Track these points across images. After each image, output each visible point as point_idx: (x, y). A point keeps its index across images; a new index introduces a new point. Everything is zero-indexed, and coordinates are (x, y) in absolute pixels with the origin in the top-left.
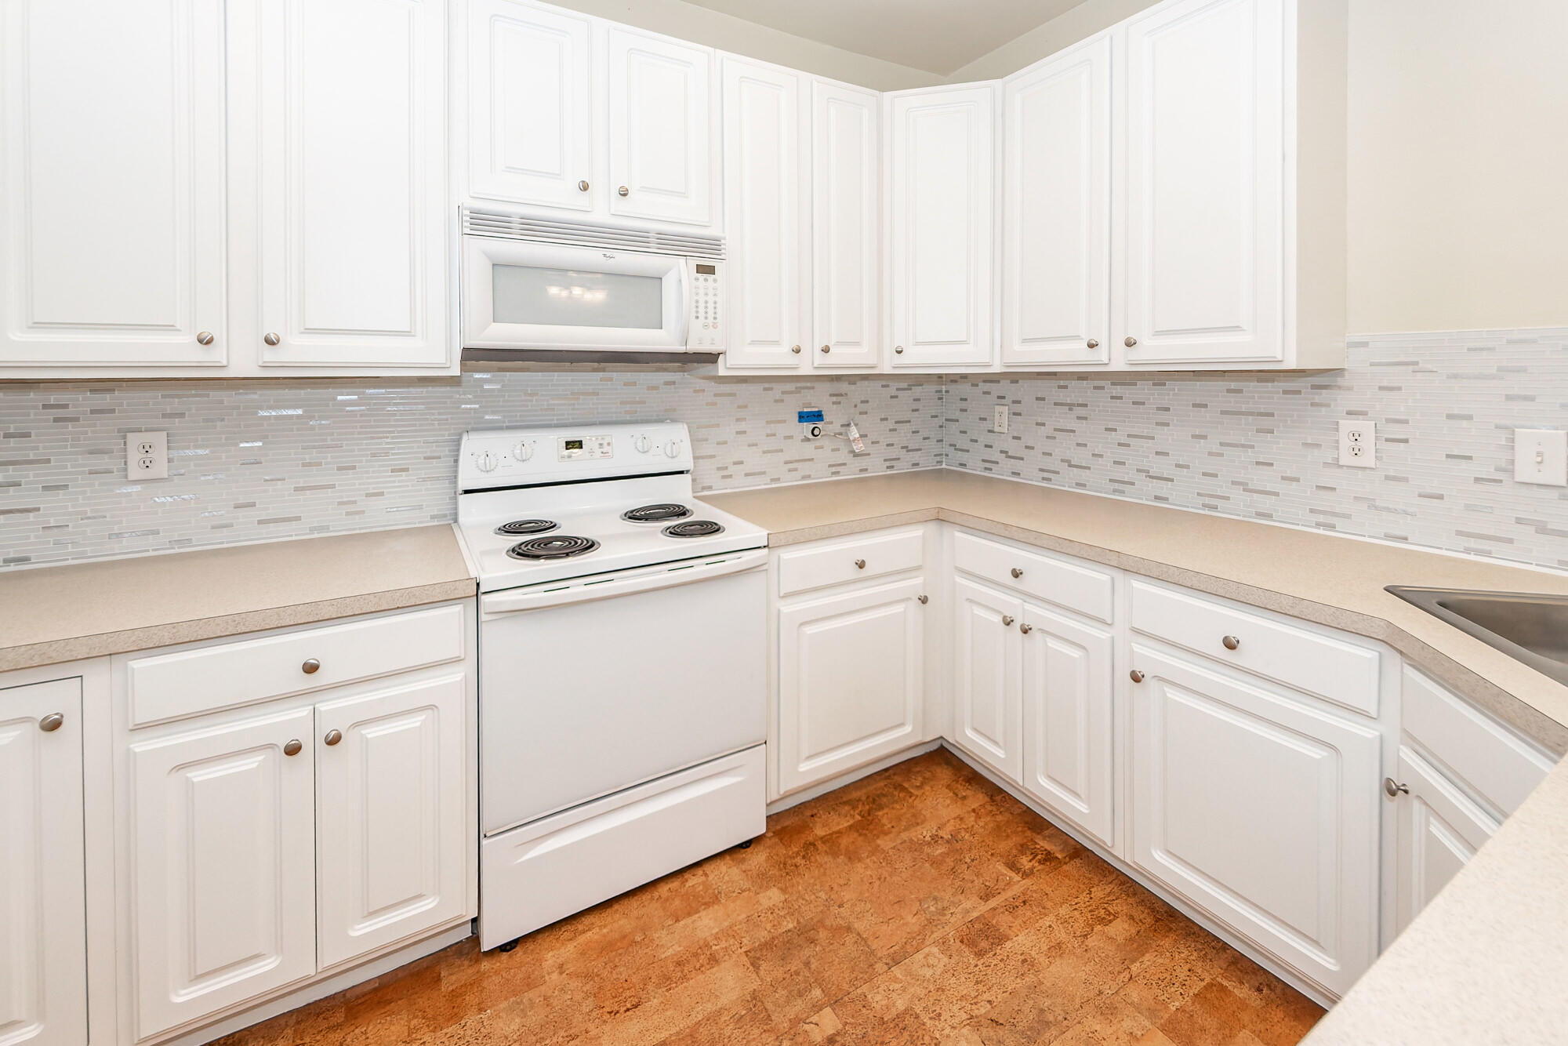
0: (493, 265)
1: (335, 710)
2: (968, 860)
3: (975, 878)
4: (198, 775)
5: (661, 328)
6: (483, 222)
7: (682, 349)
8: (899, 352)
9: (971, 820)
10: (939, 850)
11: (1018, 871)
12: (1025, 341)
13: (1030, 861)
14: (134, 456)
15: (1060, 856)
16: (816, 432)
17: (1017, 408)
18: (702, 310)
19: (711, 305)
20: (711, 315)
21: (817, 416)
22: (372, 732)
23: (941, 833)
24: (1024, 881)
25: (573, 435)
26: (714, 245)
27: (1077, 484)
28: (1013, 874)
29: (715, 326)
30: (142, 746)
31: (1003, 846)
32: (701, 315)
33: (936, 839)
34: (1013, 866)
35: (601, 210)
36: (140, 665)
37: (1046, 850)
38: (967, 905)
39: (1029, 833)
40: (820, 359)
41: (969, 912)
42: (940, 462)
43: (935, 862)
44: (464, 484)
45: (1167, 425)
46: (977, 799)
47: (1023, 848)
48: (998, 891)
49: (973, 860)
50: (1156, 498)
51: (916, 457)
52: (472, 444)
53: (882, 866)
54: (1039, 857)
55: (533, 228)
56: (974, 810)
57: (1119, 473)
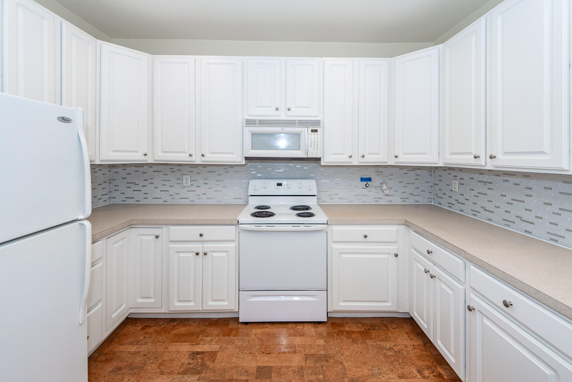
0: (252, 134)
1: (207, 247)
2: (400, 361)
3: (400, 369)
4: (181, 255)
5: (300, 150)
6: (249, 123)
7: (306, 157)
8: (396, 157)
9: (410, 348)
10: (390, 353)
11: (421, 374)
12: (452, 154)
13: (429, 373)
14: (184, 181)
15: (445, 378)
16: (367, 185)
17: (462, 182)
18: (313, 144)
19: (316, 142)
20: (316, 146)
21: (369, 179)
22: (215, 254)
23: (394, 348)
24: (422, 379)
25: (279, 181)
26: (317, 123)
27: (488, 219)
28: (418, 375)
29: (317, 149)
30: (172, 245)
31: (419, 363)
32: (313, 145)
33: (390, 349)
34: (419, 372)
35: (283, 116)
36: (171, 227)
37: (440, 372)
38: (392, 376)
39: (435, 363)
40: (361, 160)
41: (390, 379)
42: (431, 202)
43: (386, 356)
44: (250, 194)
45: (531, 196)
46: (417, 342)
47: (428, 368)
48: (408, 378)
49: (402, 362)
50: (526, 231)
51: (417, 198)
52: (253, 182)
53: (364, 349)
54: (435, 374)
55: (262, 123)
56: (414, 345)
57: (507, 217)
